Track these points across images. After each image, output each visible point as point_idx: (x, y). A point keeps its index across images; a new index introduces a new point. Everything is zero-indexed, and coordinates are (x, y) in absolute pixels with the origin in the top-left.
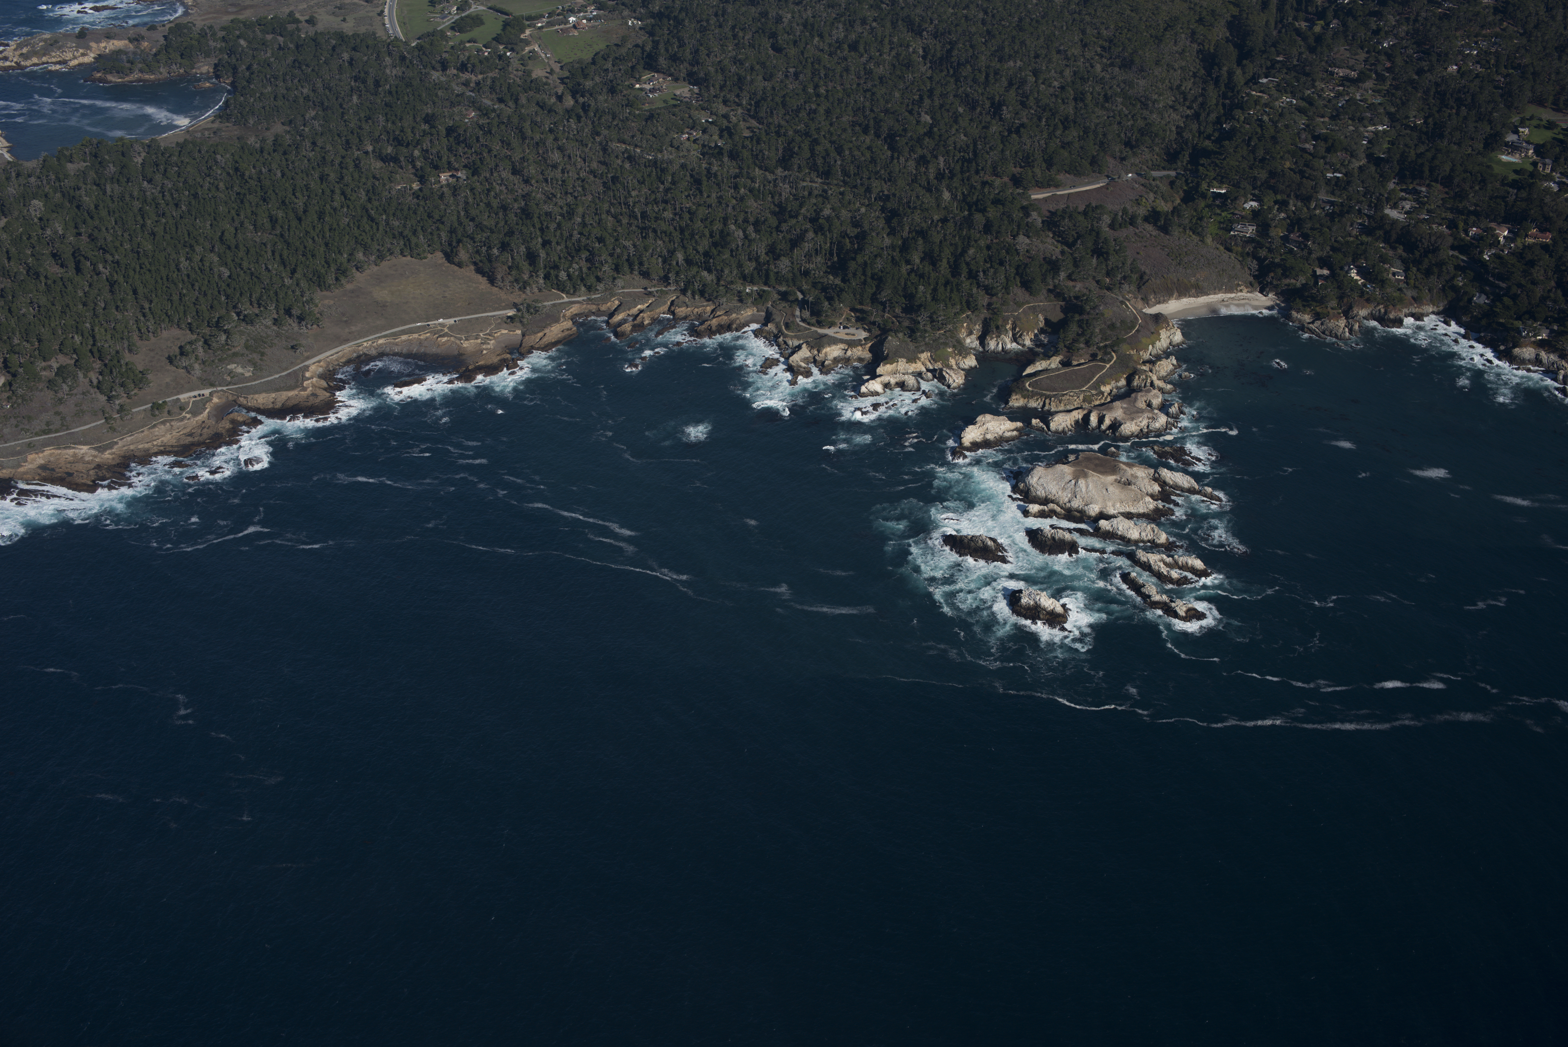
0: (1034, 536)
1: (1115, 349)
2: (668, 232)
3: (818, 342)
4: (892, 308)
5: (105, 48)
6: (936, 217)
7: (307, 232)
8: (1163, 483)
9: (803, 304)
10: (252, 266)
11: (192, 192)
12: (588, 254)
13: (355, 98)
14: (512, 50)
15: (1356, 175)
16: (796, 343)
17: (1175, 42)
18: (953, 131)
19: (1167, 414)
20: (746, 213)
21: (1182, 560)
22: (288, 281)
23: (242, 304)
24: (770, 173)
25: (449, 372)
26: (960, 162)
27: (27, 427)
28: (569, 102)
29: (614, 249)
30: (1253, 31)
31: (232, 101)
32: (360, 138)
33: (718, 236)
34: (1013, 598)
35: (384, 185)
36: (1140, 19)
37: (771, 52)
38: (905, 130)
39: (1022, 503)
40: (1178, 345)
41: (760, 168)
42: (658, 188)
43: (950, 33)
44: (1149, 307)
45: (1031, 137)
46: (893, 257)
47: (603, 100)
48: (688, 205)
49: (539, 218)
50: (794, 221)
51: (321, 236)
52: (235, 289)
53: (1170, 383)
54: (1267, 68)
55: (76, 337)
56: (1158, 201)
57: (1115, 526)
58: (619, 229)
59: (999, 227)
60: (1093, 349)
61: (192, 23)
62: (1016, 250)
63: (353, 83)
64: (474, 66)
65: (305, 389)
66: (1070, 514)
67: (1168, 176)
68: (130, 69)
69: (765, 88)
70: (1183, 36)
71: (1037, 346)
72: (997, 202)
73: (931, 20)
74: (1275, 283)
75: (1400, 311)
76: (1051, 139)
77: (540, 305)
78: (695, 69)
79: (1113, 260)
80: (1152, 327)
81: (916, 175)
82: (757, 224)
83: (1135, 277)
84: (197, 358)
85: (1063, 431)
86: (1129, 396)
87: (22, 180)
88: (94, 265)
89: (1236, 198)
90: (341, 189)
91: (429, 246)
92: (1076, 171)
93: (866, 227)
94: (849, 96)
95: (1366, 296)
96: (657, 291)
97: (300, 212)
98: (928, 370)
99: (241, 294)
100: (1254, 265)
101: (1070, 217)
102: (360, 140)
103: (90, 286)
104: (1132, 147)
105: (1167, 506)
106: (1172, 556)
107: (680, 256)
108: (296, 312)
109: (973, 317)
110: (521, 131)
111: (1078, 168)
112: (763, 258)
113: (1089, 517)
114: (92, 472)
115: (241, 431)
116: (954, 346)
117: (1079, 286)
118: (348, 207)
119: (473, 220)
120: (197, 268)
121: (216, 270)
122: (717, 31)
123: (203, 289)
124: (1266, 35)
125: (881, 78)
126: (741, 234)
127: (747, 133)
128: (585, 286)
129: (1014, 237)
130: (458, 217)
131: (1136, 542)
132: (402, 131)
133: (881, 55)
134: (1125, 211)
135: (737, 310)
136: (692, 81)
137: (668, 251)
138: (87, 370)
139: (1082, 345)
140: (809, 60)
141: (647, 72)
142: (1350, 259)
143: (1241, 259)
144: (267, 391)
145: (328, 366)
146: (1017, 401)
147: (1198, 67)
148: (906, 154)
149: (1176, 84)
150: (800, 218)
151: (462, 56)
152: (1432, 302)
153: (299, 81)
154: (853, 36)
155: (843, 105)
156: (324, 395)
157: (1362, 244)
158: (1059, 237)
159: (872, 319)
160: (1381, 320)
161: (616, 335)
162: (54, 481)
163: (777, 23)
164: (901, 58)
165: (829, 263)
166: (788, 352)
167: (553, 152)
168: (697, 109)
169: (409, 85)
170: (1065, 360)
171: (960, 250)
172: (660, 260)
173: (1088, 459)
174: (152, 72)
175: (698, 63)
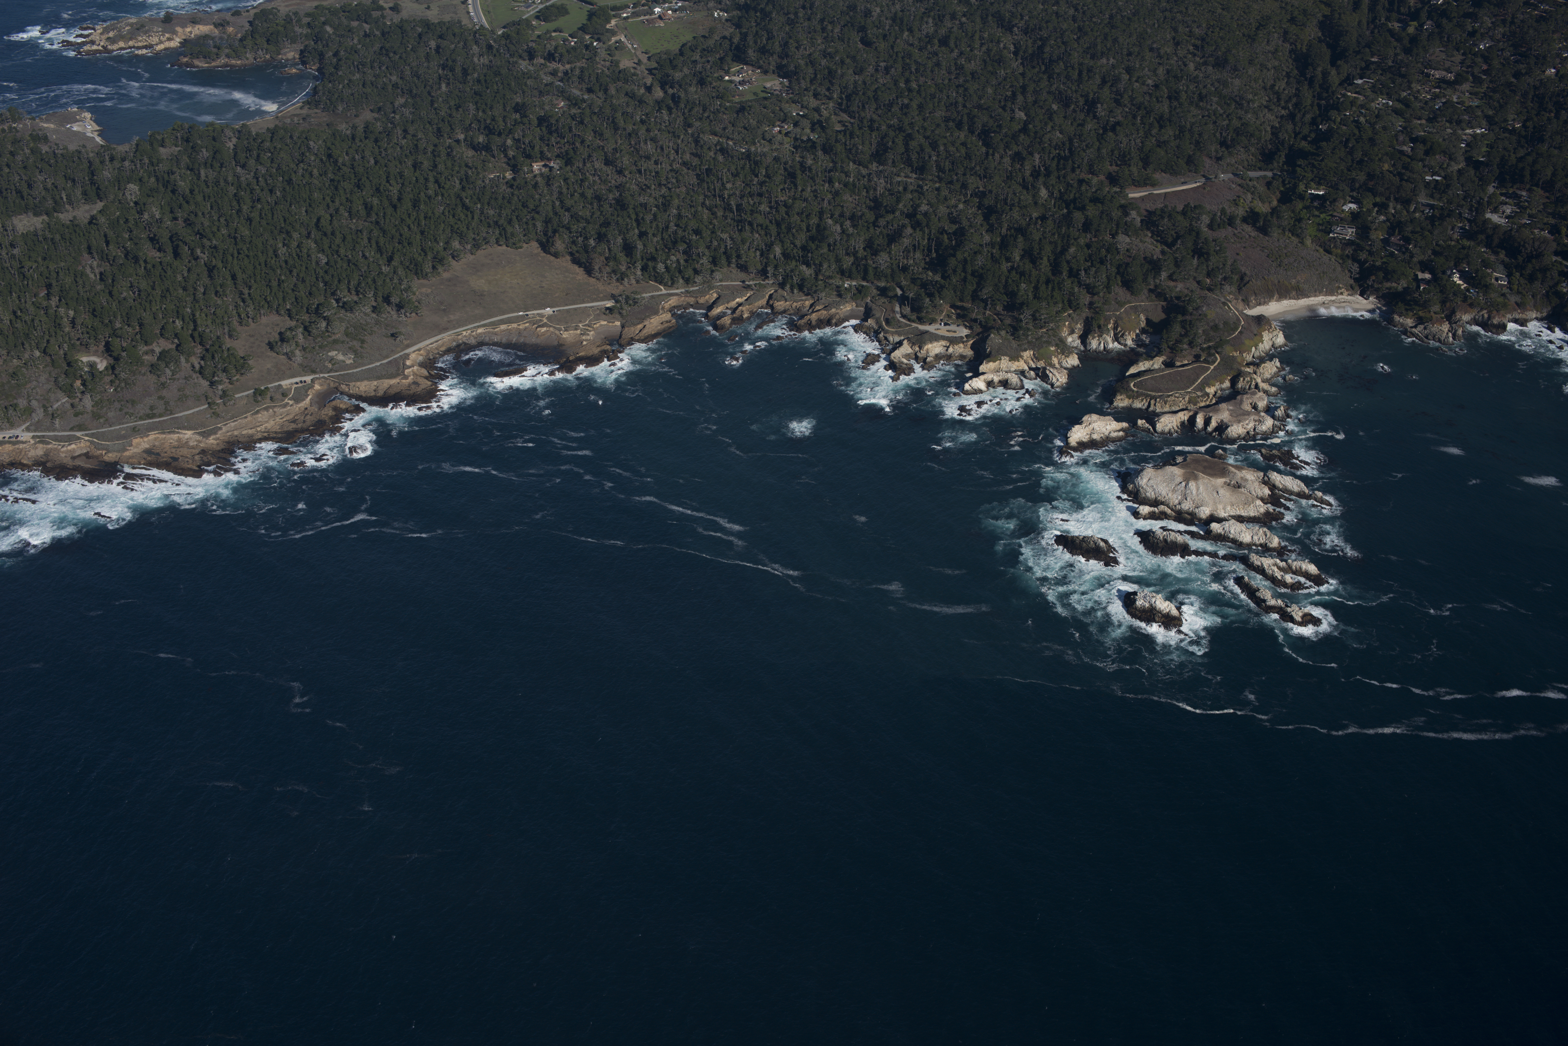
0: (1145, 537)
1: (1219, 350)
2: (764, 226)
3: (920, 339)
4: (994, 305)
5: (191, 33)
6: (1035, 215)
7: (402, 220)
8: (1273, 487)
9: (903, 300)
10: (349, 253)
11: (286, 178)
12: (686, 246)
13: (444, 86)
14: (598, 40)
15: (1455, 178)
16: (897, 339)
17: (1268, 41)
18: (1049, 128)
19: (1273, 417)
20: (842, 207)
21: (1295, 565)
22: (385, 269)
23: (341, 291)
24: (863, 167)
25: (550, 363)
26: (1056, 159)
27: (131, 411)
28: (659, 93)
29: (711, 242)
30: (1347, 32)
31: (320, 88)
32: (451, 126)
33: (814, 230)
34: (1128, 600)
35: (478, 173)
36: (1232, 18)
37: (860, 46)
38: (1000, 126)
39: (1131, 504)
40: (1280, 347)
41: (854, 163)
42: (751, 181)
43: (1040, 29)
44: (1250, 308)
45: (1127, 135)
46: (992, 254)
47: (694, 92)
48: (782, 199)
49: (634, 209)
50: (890, 217)
51: (416, 224)
52: (333, 276)
53: (1272, 385)
54: (1362, 69)
55: (177, 321)
56: (1255, 202)
57: (1227, 529)
58: (715, 221)
59: (1099, 225)
60: (1196, 350)
61: (276, 9)
62: (1117, 249)
63: (440, 71)
64: (561, 55)
65: (406, 377)
66: (1180, 516)
67: (1265, 177)
68: (217, 54)
69: (856, 82)
70: (1276, 35)
71: (1138, 345)
72: (1095, 200)
73: (1021, 15)
74: (1376, 286)
75: (1504, 316)
76: (1146, 137)
77: (639, 296)
78: (785, 62)
79: (1214, 261)
80: (1254, 328)
81: (1011, 172)
82: (852, 218)
83: (1236, 277)
84: (297, 345)
85: (1170, 433)
86: (1235, 399)
87: (117, 164)
88: (192, 250)
89: (1335, 200)
90: (434, 177)
91: (525, 235)
92: (1171, 170)
93: (965, 223)
94: (941, 91)
95: (1469, 301)
96: (755, 285)
97: (395, 201)
98: (1031, 369)
99: (339, 281)
100: (1355, 268)
101: (1170, 216)
102: (452, 129)
103: (189, 270)
104: (1227, 147)
105: (1278, 509)
106: (1286, 561)
107: (778, 250)
108: (395, 299)
109: (1074, 316)
110: (613, 122)
111: (1175, 167)
112: (861, 253)
113: (1200, 520)
114: (197, 458)
115: (344, 418)
116: (1057, 345)
117: (1180, 286)
118: (443, 195)
119: (568, 210)
120: (294, 255)
121: (313, 256)
122: (806, 24)
123: (301, 275)
124: (1360, 36)
125: (972, 74)
126: (838, 228)
127: (838, 127)
128: (683, 278)
129: (1113, 236)
130: (553, 207)
131: (1249, 546)
132: (493, 120)
133: (971, 50)
134: (1223, 211)
135: (837, 305)
136: (781, 73)
137: (766, 245)
138: (189, 355)
139: (1185, 346)
140: (900, 55)
141: (735, 64)
142: (1452, 263)
143: (1341, 261)
144: (368, 379)
145: (428, 354)
146: (1121, 402)
147: (1291, 67)
148: (1002, 151)
149: (1269, 84)
150: (897, 213)
151: (548, 46)
152: (1536, 308)
153: (387, 68)
154: (943, 32)
155: (936, 100)
156: (426, 384)
157: (1463, 248)
158: (1158, 236)
159: (974, 316)
160: (1484, 325)
161: (716, 328)
162: (159, 466)
163: (866, 16)
164: (992, 54)
165: (928, 259)
166: (889, 349)
167: (646, 143)
168: (787, 102)
169: (497, 74)
170: (1168, 361)
171: (1059, 249)
172: (758, 253)
173: (1196, 461)
174: (238, 57)
175: (787, 56)
